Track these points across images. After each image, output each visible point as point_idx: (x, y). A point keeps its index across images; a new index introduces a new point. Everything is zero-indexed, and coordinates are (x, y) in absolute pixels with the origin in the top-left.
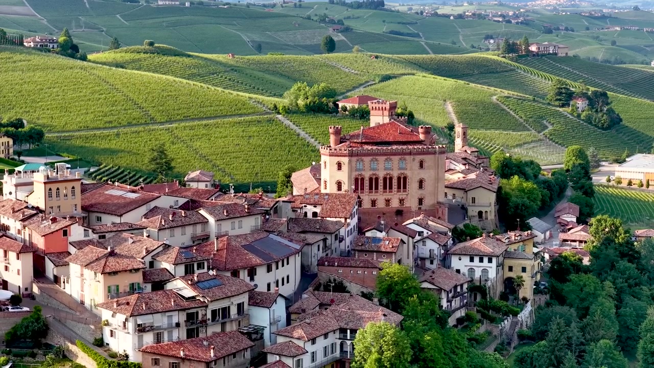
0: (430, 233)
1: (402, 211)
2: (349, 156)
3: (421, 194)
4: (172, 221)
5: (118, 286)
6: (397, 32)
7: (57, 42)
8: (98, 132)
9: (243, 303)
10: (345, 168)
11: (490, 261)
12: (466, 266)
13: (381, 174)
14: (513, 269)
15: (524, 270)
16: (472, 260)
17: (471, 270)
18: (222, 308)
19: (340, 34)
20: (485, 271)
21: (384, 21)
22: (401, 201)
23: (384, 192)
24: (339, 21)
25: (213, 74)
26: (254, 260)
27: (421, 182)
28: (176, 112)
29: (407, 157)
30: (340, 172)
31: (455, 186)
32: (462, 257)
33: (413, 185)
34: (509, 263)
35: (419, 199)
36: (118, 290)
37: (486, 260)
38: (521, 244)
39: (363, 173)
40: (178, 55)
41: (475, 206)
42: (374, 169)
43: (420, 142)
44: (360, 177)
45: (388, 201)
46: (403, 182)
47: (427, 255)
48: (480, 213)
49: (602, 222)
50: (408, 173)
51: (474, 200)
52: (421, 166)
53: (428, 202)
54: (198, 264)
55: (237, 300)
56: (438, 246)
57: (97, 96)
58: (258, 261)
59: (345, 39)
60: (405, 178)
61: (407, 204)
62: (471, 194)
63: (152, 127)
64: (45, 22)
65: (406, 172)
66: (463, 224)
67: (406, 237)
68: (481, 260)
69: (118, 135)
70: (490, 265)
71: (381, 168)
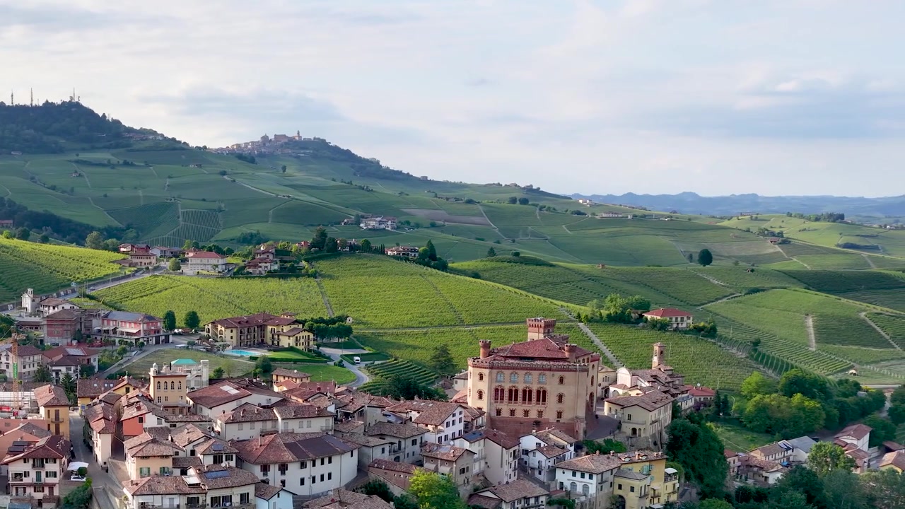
0: (546, 445)
1: (539, 422)
2: (490, 368)
3: (560, 408)
4: (242, 417)
5: (149, 469)
6: (852, 244)
7: (417, 252)
8: (408, 331)
9: (248, 494)
10: (486, 378)
11: (591, 477)
12: (569, 480)
13: (521, 387)
14: (623, 487)
15: (632, 489)
16: (574, 475)
17: (574, 485)
18: (223, 497)
19: (776, 246)
20: (586, 487)
21: (841, 234)
22: (540, 413)
23: (523, 403)
24: (779, 233)
25: (566, 283)
26: (287, 456)
27: (560, 398)
28: (486, 316)
29: (547, 373)
30: (481, 382)
31: (617, 403)
32: (566, 471)
33: (552, 399)
34: (619, 481)
35: (558, 413)
36: (149, 471)
37: (587, 476)
38: (647, 464)
39: (503, 384)
40: (540, 265)
41: (629, 423)
42: (514, 382)
43: (564, 359)
44: (499, 388)
45: (526, 413)
46: (542, 396)
47: (536, 465)
48: (634, 430)
49: (823, 448)
50: (548, 388)
51: (629, 416)
52: (561, 380)
53: (566, 417)
54: (226, 456)
55: (244, 490)
56: (546, 458)
57: (422, 299)
58: (290, 458)
59: (781, 251)
60: (544, 392)
61: (545, 416)
62: (627, 411)
63: (457, 328)
64: (497, 231)
65: (545, 386)
66: (603, 439)
67: (501, 447)
68: (583, 476)
69: (425, 334)
70: (591, 481)
71: (521, 381)
